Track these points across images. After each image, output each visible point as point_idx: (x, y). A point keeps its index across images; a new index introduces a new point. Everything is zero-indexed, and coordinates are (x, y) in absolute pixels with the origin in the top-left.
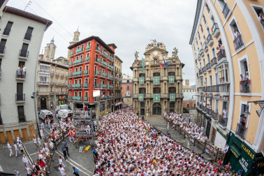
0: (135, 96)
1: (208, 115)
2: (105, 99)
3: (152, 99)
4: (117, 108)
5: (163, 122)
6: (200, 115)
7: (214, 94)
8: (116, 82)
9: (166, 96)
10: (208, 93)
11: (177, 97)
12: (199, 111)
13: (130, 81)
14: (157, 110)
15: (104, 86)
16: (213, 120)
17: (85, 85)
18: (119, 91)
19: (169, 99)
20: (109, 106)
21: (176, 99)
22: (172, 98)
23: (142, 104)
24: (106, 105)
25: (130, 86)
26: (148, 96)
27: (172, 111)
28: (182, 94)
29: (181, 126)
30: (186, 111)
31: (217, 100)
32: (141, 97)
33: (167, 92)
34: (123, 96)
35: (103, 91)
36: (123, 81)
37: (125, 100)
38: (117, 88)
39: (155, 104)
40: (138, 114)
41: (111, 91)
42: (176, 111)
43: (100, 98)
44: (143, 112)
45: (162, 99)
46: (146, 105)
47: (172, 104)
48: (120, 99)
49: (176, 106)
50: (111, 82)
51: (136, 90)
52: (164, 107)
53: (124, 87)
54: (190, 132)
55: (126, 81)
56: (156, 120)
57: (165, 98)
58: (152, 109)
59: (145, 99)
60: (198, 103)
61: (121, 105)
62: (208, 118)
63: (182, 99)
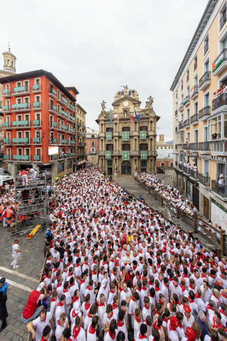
0: (102, 153)
1: (192, 178)
2: (65, 157)
3: (120, 157)
4: (80, 167)
5: (134, 183)
6: (180, 177)
7: (200, 152)
8: (78, 137)
9: (137, 153)
10: (191, 151)
11: (150, 154)
12: (178, 172)
13: (96, 136)
14: (126, 169)
15: (64, 141)
16: (201, 185)
17: (36, 139)
18: (82, 148)
19: (139, 157)
20: (70, 166)
21: (148, 157)
22: (144, 155)
23: (110, 162)
24: (66, 165)
25: (95, 141)
26: (116, 153)
27: (144, 170)
28: (155, 152)
29: (157, 189)
30: (160, 171)
31: (206, 161)
32: (108, 155)
33: (137, 149)
34: (87, 152)
35: (63, 148)
36: (88, 136)
37: (89, 158)
38: (80, 143)
39: (124, 162)
40: (104, 174)
41: (72, 148)
42: (148, 170)
43: (58, 156)
44: (110, 171)
45: (131, 157)
46: (114, 163)
47: (144, 163)
48: (84, 157)
49: (148, 165)
50: (73, 137)
51: (102, 146)
52: (134, 165)
53: (89, 143)
54: (169, 198)
55: (90, 136)
56: (126, 180)
57: (135, 156)
58: (120, 168)
59: (112, 157)
60: (176, 163)
61: (84, 164)
62: (193, 182)
63: (155, 157)
